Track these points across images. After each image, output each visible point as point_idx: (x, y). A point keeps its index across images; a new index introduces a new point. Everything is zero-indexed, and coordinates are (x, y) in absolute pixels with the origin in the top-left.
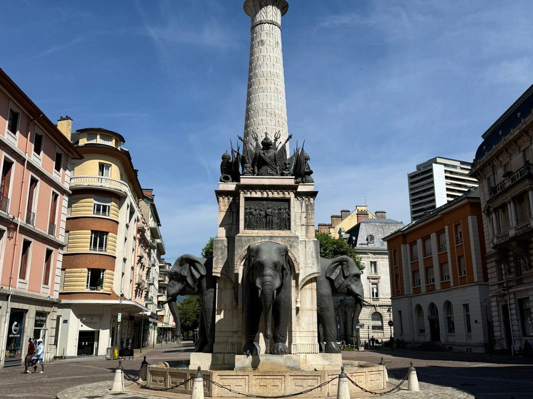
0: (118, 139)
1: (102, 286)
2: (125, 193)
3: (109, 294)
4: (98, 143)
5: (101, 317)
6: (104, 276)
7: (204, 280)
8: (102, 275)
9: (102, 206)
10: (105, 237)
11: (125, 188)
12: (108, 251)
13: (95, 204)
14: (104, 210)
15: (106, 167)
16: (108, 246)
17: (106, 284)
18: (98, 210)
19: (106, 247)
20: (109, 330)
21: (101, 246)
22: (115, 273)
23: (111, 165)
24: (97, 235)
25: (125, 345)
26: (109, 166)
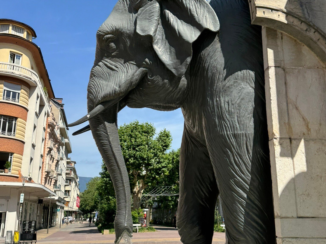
0: (30, 33)
1: (10, 169)
2: (35, 82)
3: (18, 177)
4: (10, 33)
5: (8, 198)
6: (12, 159)
7: (216, 45)
8: (9, 159)
9: (11, 93)
10: (14, 122)
11: (35, 78)
12: (17, 135)
13: (5, 90)
14: (14, 97)
15: (17, 56)
16: (17, 131)
17: (13, 167)
18: (8, 96)
19: (14, 132)
20: (16, 212)
21: (10, 130)
22: (23, 157)
23: (22, 55)
24: (6, 120)
25: (27, 228)
26: (19, 56)
